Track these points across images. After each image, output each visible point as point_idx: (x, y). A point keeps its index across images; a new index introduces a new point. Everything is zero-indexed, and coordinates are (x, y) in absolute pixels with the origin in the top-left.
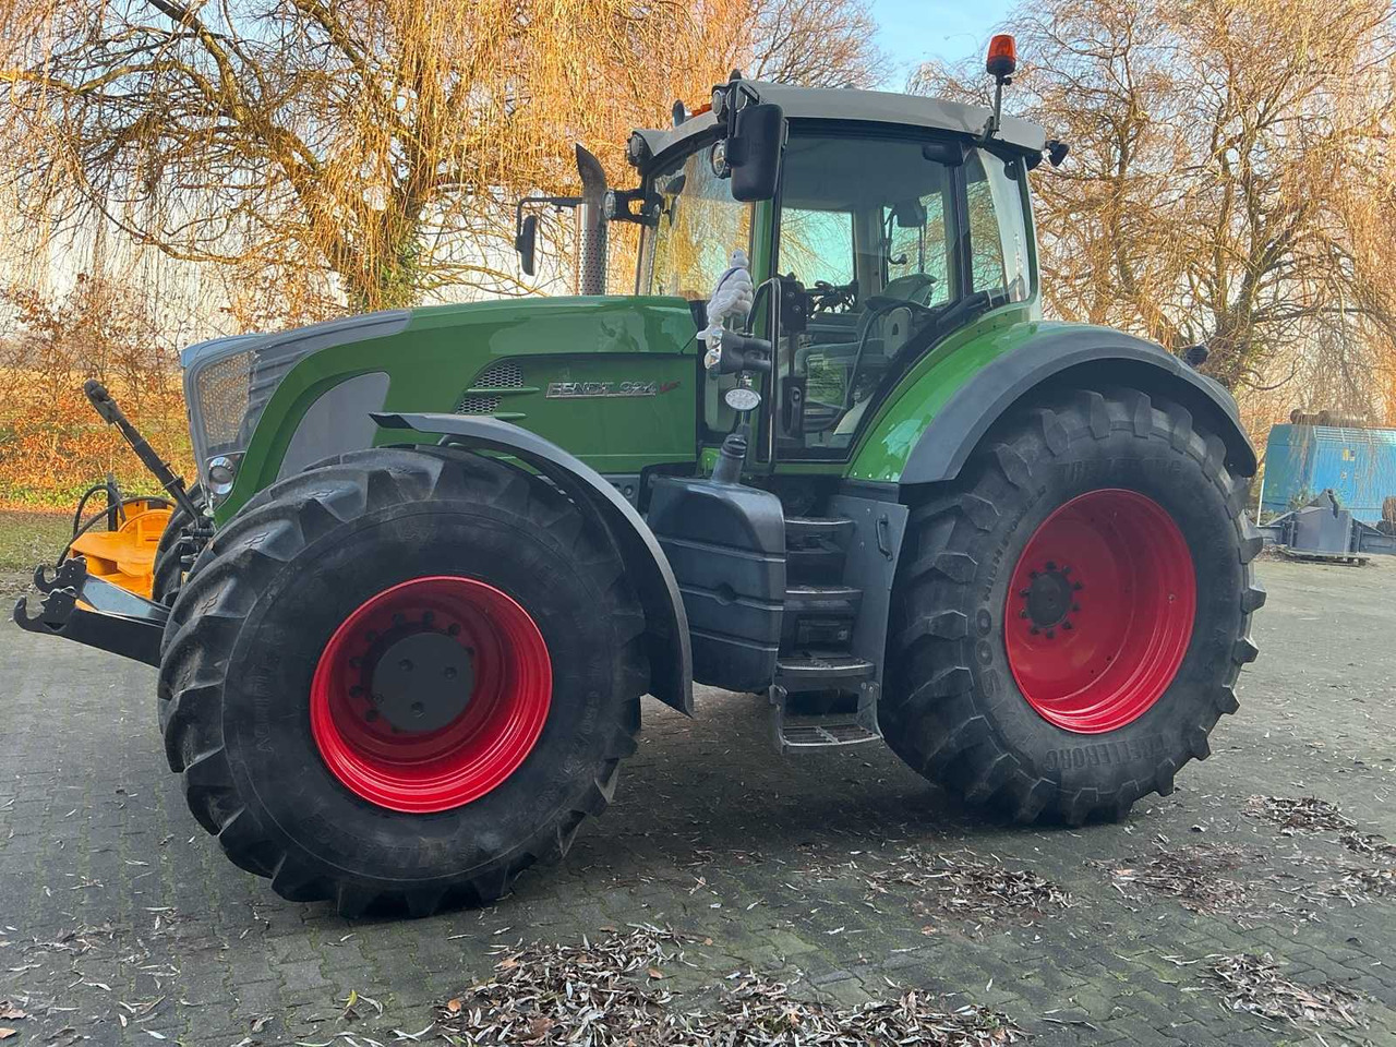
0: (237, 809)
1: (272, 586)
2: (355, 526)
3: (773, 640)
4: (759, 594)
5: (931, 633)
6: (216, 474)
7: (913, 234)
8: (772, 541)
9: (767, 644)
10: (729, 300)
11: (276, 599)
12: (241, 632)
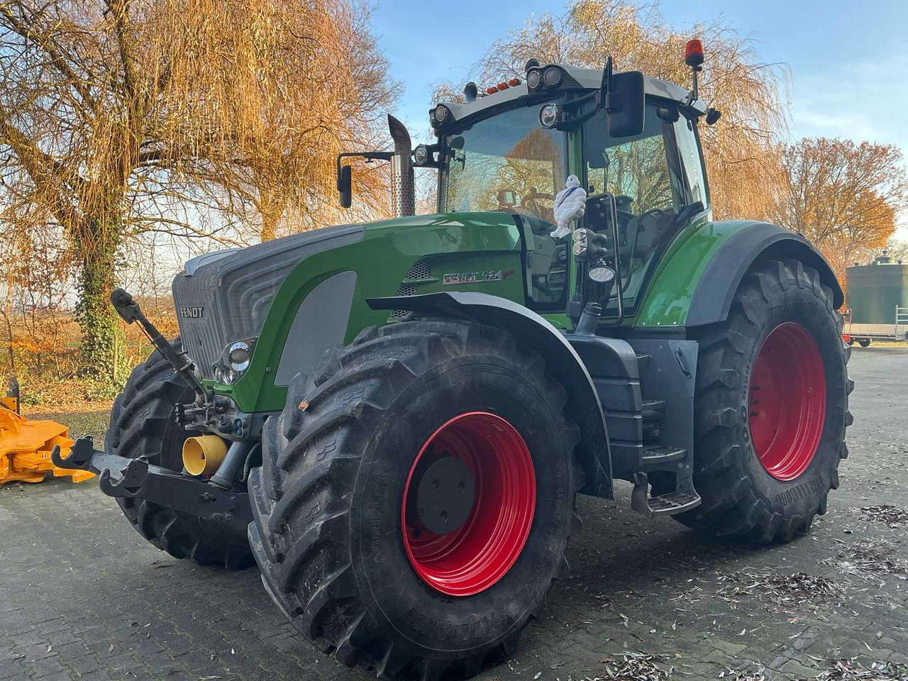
0: (359, 613)
1: (378, 430)
2: (424, 379)
3: (639, 440)
4: (627, 409)
5: (720, 424)
6: (234, 357)
7: (601, 171)
8: (632, 371)
9: (637, 442)
10: (573, 209)
11: (382, 439)
12: (359, 469)
